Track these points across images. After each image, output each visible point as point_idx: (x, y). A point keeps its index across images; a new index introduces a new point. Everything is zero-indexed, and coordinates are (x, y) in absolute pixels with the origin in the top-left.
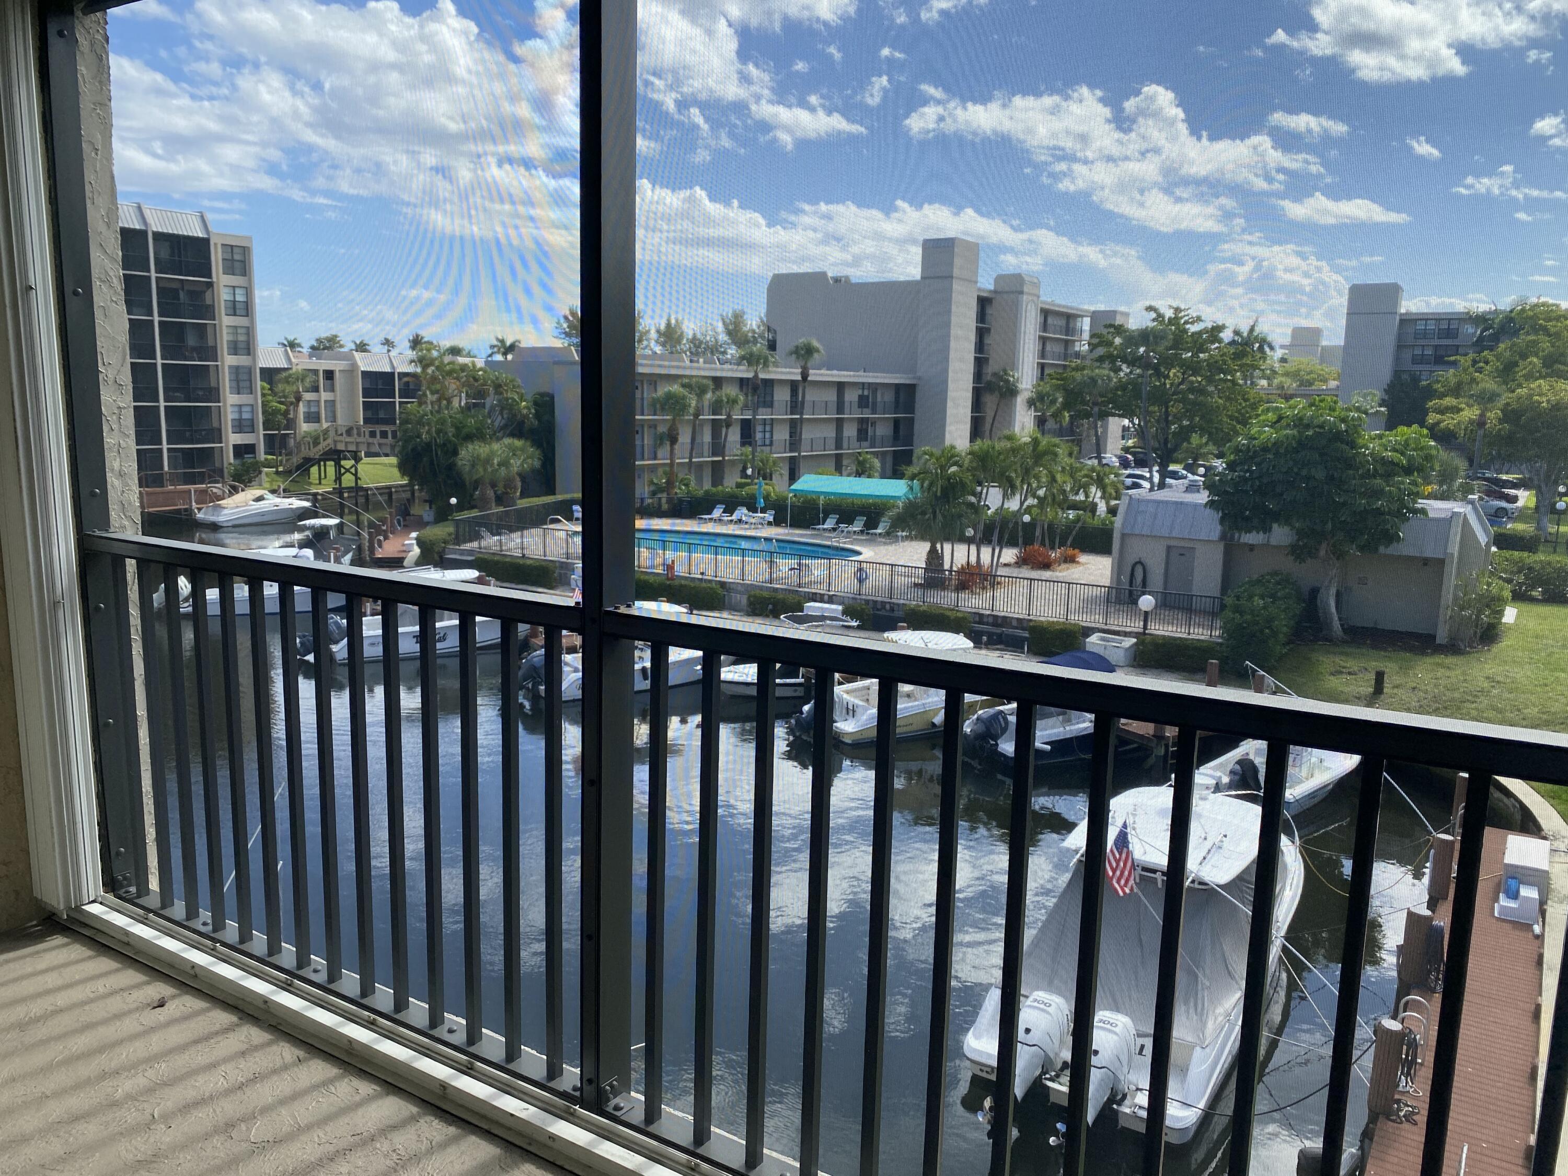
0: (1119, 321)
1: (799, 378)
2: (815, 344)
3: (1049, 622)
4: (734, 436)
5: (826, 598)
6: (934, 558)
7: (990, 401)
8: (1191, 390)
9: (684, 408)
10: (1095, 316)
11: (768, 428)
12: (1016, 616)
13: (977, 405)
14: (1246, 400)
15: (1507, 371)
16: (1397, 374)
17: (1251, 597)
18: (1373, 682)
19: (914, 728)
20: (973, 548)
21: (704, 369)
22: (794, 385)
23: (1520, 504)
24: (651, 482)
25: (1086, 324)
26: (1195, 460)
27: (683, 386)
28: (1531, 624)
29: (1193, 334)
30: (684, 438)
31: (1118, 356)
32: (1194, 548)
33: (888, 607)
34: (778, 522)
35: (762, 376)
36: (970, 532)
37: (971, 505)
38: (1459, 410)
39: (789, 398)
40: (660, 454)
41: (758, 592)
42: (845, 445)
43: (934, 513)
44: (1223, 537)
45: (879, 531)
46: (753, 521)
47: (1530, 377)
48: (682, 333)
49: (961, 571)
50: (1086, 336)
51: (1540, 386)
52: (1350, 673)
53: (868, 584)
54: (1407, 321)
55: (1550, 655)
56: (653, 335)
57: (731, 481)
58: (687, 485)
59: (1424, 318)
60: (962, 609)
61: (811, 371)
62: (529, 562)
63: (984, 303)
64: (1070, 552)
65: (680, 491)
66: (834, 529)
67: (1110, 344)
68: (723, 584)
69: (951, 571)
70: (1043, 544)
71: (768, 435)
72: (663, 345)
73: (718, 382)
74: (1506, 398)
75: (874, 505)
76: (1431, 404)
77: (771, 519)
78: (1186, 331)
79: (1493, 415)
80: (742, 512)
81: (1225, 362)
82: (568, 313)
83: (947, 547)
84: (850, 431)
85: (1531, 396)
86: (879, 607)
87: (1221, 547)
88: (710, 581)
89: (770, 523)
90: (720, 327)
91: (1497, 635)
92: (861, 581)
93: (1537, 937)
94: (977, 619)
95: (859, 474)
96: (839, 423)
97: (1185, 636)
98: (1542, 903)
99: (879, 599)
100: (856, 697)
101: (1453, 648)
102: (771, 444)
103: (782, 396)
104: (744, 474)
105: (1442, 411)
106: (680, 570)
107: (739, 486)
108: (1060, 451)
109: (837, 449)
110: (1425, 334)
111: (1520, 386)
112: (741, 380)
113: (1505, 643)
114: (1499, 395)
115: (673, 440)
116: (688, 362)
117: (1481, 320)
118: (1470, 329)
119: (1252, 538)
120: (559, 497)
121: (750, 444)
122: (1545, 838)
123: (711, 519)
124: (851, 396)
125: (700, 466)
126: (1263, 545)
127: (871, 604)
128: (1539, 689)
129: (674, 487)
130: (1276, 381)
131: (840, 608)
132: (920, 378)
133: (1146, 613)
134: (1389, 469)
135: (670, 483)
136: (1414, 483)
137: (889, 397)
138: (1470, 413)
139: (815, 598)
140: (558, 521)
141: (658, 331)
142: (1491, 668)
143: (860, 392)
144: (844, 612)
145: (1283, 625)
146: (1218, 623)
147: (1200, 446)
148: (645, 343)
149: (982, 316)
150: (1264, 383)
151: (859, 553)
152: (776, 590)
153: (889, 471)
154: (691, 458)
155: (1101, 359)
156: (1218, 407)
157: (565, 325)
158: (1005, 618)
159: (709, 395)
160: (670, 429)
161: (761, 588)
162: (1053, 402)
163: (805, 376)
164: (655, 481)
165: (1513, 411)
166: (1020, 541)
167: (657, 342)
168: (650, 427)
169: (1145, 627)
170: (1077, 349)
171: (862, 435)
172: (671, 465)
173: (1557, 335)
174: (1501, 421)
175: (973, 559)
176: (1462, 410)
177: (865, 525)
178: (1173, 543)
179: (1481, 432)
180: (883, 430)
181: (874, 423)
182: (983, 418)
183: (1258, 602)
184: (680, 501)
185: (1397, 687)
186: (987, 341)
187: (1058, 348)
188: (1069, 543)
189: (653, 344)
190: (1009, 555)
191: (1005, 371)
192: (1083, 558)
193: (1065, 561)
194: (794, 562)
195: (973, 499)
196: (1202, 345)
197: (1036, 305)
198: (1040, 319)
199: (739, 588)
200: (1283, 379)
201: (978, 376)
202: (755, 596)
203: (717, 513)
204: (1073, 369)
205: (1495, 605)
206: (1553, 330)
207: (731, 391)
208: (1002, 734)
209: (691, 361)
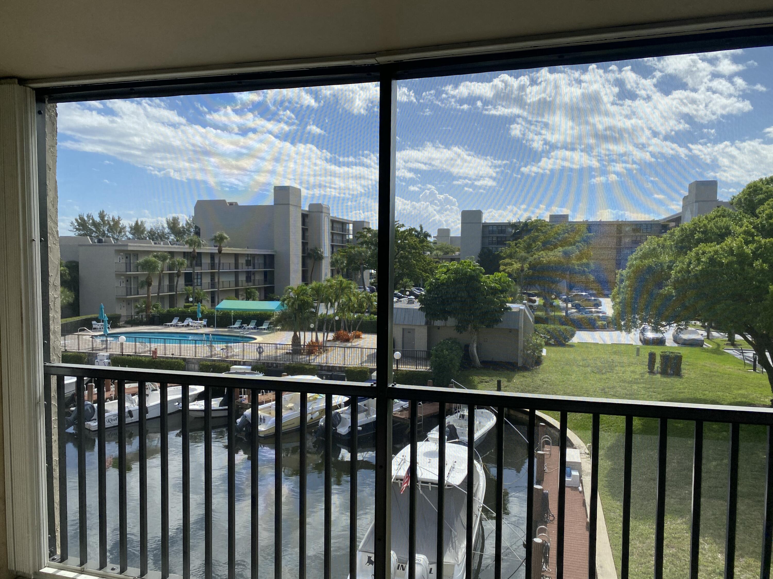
0: (366, 225)
1: (217, 251)
2: (225, 235)
3: (353, 367)
4: (182, 281)
5: (242, 363)
6: (296, 340)
7: (310, 262)
8: (402, 257)
9: (155, 268)
10: (355, 224)
11: (199, 277)
12: (339, 365)
13: (304, 264)
14: (425, 261)
15: (528, 248)
16: (483, 248)
17: (442, 351)
18: (496, 385)
19: (293, 426)
20: (314, 334)
21: (164, 247)
22: (212, 256)
23: (537, 303)
24: (137, 307)
25: (351, 227)
26: (405, 288)
27: (155, 256)
28: (553, 355)
29: (401, 232)
30: (155, 283)
31: (369, 242)
32: (414, 329)
33: (275, 365)
34: (208, 325)
35: (197, 251)
36: (312, 326)
37: (312, 312)
38: (512, 264)
39: (210, 262)
40: (141, 291)
41: (205, 363)
42: (240, 284)
43: (295, 317)
44: (427, 323)
45: (263, 327)
46: (196, 325)
47: (538, 250)
48: (145, 228)
49: (309, 345)
50: (351, 232)
51: (542, 254)
52: (486, 382)
53: (264, 354)
54: (486, 226)
55: (562, 368)
56: (128, 229)
57: (181, 306)
58: (157, 308)
59: (493, 225)
60: (312, 364)
61: (223, 248)
62: (69, 354)
63: (304, 216)
64: (358, 333)
65: (153, 311)
66: (240, 328)
67: (365, 236)
68: (184, 359)
69: (304, 345)
70: (345, 330)
71: (199, 280)
72: (133, 234)
73: (172, 254)
74: (531, 259)
75: (260, 314)
76: (501, 262)
77: (205, 323)
78: (398, 231)
79: (526, 266)
80: (189, 321)
81: (416, 244)
82: (78, 218)
83: (302, 333)
84: (242, 278)
85: (539, 258)
86: (270, 365)
87: (426, 327)
88: (177, 358)
89: (205, 326)
90: (166, 225)
91: (541, 361)
92: (260, 353)
93: (580, 492)
94: (319, 368)
95: (248, 299)
96: (237, 274)
97: (414, 370)
98: (581, 477)
99: (270, 361)
100: (264, 412)
101: (525, 368)
102: (201, 285)
103: (206, 261)
104: (187, 301)
105: (506, 265)
106: (160, 353)
107: (185, 307)
108: (353, 286)
109: (236, 286)
110: (493, 232)
111: (534, 254)
112: (184, 253)
113: (545, 364)
114: (528, 258)
115: (149, 284)
116: (153, 244)
117: (514, 226)
118: (510, 230)
119: (438, 323)
120: (84, 317)
121: (191, 285)
122: (576, 448)
123: (171, 325)
124: (242, 261)
125: (163, 297)
126: (444, 326)
127: (266, 364)
128: (561, 383)
129: (149, 309)
130: (435, 252)
131: (250, 367)
132: (276, 252)
133: (397, 360)
134: (494, 291)
135: (148, 307)
136: (504, 297)
137: (261, 261)
138: (517, 266)
139: (235, 363)
140: (84, 330)
141: (131, 227)
142: (541, 376)
143: (246, 259)
144: (252, 370)
145: (457, 362)
146: (429, 363)
147: (406, 282)
148: (123, 233)
149: (304, 223)
150: (429, 253)
151: (255, 339)
152: (214, 360)
153: (263, 297)
154: (158, 293)
155: (362, 244)
156: (414, 264)
157: (76, 224)
158: (333, 367)
159: (168, 261)
160: (147, 278)
161: (206, 360)
162: (343, 263)
163: (220, 251)
164: (139, 306)
165: (533, 264)
166: (335, 329)
167: (130, 233)
168: (134, 278)
169: (397, 367)
170: (347, 238)
171: (248, 279)
172: (148, 297)
173: (546, 232)
174: (529, 269)
175: (314, 340)
176: (513, 264)
177: (256, 325)
178: (405, 327)
179: (522, 274)
180: (259, 277)
181: (254, 273)
182: (307, 270)
183: (446, 352)
184: (154, 316)
185: (506, 387)
186: (307, 234)
187: (339, 238)
188: (357, 329)
189: (128, 234)
190: (331, 336)
191: (316, 248)
192: (363, 336)
193: (356, 338)
194: (223, 345)
195: (313, 310)
196: (405, 237)
197: (328, 218)
198: (330, 225)
199: (193, 361)
200: (437, 251)
201: (304, 250)
202: (203, 365)
203: (175, 321)
204: (349, 248)
205: (539, 348)
206: (544, 231)
207: (179, 259)
208: (339, 424)
209: (155, 243)
